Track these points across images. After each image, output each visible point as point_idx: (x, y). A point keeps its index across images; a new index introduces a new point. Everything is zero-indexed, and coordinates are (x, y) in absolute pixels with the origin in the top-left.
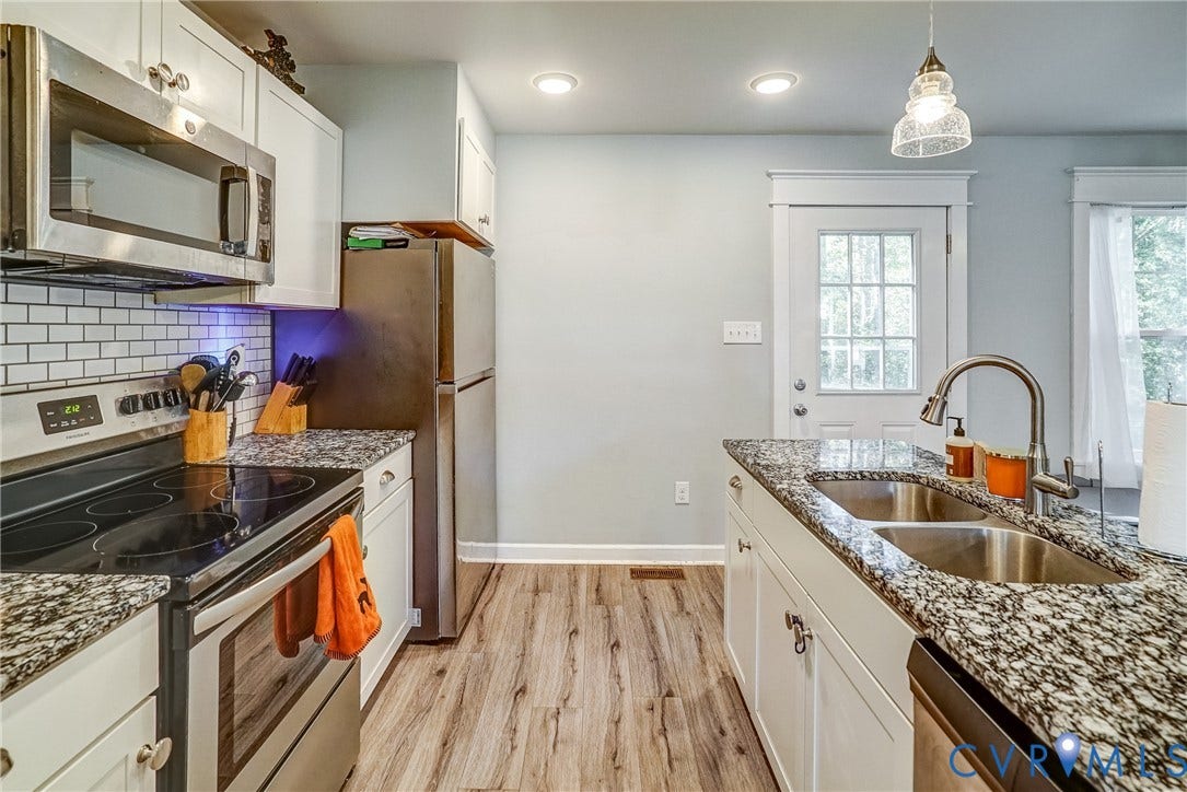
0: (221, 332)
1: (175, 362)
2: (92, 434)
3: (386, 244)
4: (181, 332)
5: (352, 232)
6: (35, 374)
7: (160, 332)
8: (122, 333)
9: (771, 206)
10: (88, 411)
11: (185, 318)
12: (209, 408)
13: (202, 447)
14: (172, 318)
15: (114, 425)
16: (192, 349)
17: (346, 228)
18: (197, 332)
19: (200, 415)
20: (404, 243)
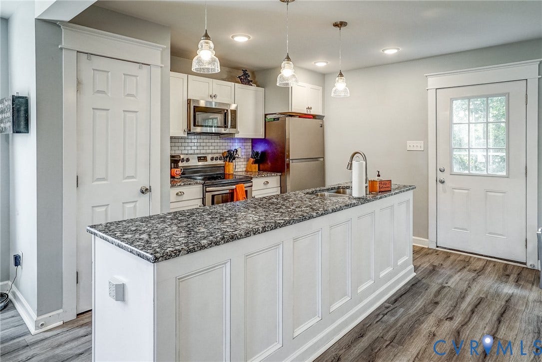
0: (236, 144)
1: (224, 151)
2: (206, 163)
3: (274, 119)
4: (226, 144)
5: (267, 117)
6: (198, 151)
7: (221, 144)
8: (213, 144)
9: (428, 90)
10: (205, 159)
11: (227, 141)
12: (229, 162)
13: (228, 170)
14: (224, 141)
15: (209, 162)
16: (229, 148)
17: (266, 115)
18: (229, 144)
19: (227, 163)
20: (278, 119)
